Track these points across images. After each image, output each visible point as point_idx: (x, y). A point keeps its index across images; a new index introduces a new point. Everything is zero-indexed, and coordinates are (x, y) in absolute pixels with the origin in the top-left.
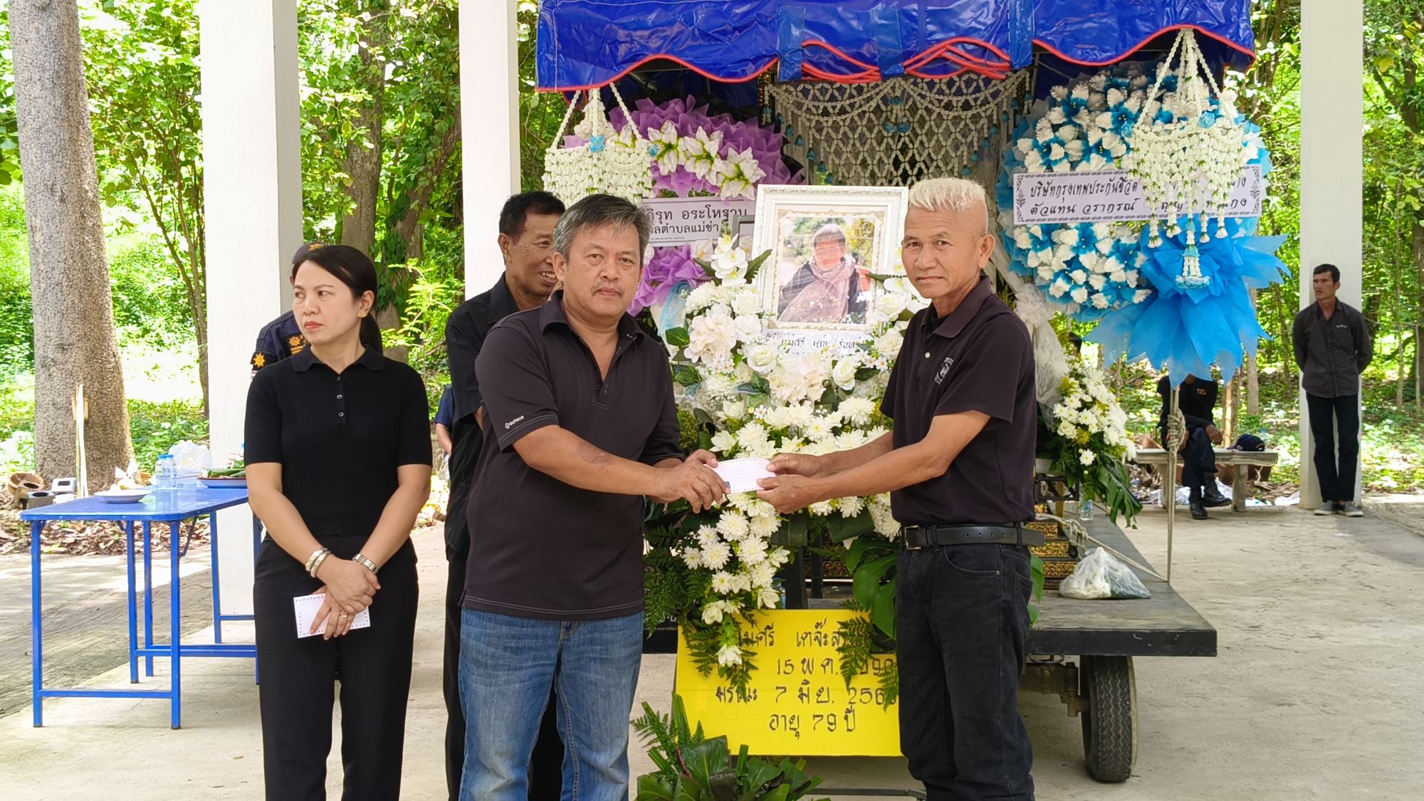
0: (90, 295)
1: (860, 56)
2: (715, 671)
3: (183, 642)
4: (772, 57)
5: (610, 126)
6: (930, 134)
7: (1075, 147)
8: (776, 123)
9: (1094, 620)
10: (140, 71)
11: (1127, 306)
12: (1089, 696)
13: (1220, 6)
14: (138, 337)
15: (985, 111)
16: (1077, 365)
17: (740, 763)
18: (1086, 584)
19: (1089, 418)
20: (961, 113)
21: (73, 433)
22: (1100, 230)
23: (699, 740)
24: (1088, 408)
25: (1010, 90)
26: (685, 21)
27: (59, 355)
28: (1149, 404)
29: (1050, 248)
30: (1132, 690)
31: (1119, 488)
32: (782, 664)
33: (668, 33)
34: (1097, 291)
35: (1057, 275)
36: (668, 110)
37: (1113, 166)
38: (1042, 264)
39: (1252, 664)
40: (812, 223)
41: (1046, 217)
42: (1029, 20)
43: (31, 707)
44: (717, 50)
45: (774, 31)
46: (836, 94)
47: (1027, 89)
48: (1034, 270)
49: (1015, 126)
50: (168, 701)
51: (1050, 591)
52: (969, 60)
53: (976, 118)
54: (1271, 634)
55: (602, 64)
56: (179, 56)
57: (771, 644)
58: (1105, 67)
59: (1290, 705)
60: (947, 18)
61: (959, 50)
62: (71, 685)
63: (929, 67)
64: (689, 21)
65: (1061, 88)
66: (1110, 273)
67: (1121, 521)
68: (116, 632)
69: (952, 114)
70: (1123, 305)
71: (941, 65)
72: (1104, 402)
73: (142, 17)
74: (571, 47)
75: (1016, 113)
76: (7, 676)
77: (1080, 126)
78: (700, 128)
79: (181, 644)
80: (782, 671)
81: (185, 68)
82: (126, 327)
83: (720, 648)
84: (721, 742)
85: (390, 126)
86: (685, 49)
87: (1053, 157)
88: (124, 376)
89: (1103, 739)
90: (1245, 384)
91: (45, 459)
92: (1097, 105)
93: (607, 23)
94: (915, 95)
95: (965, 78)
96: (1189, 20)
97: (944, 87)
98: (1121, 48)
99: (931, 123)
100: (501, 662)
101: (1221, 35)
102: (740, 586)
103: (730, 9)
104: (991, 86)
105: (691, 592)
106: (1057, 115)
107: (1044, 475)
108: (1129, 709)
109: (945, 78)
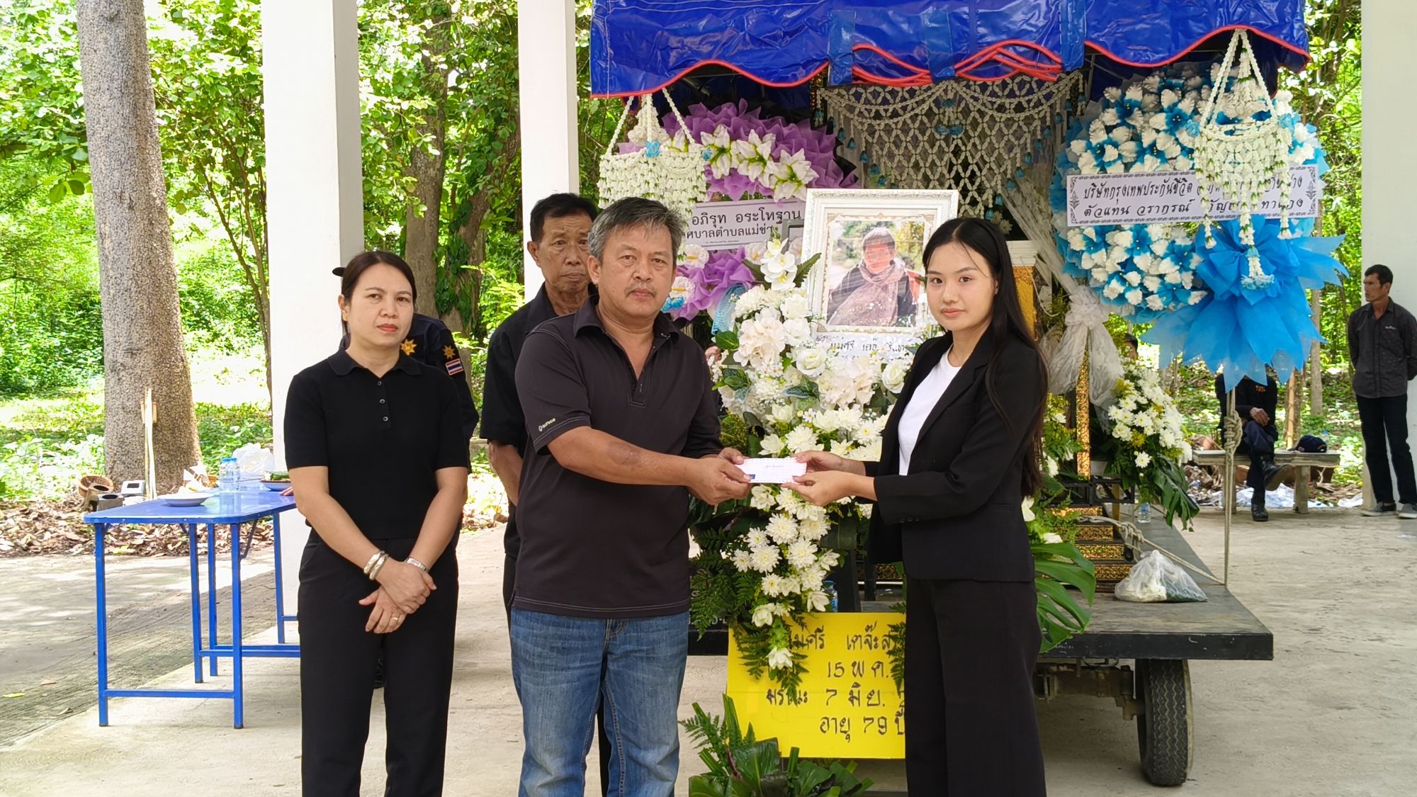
0: (158, 301)
1: (911, 60)
2: (766, 675)
3: (245, 642)
4: (823, 62)
5: (664, 131)
6: (983, 136)
7: (1129, 148)
8: (829, 126)
9: (1150, 624)
10: (208, 81)
11: (1183, 308)
12: (1143, 700)
13: (1273, 7)
14: (208, 341)
15: (1038, 113)
16: (1132, 368)
17: (792, 765)
18: (1142, 588)
19: (1144, 420)
20: (1013, 115)
21: (142, 436)
22: (1155, 231)
23: (750, 742)
24: (1144, 410)
25: (1064, 92)
26: (736, 27)
27: (129, 359)
28: (1211, 405)
29: (1104, 250)
30: (1188, 693)
31: (1175, 490)
32: (833, 667)
33: (719, 38)
34: (1152, 293)
35: (1111, 277)
36: (721, 114)
37: (1168, 167)
38: (1097, 266)
39: (1312, 667)
40: (861, 227)
41: (1100, 219)
42: (1081, 21)
43: (97, 707)
44: (768, 55)
45: (824, 35)
46: (889, 97)
47: (1081, 90)
48: (1088, 272)
49: (1068, 128)
50: (232, 700)
51: (1105, 594)
52: (1019, 62)
53: (1028, 121)
54: (1332, 637)
55: (654, 70)
56: (246, 65)
57: (822, 647)
58: (1159, 68)
59: (1349, 708)
60: (998, 20)
61: (1011, 52)
62: (137, 685)
63: (979, 69)
64: (740, 27)
65: (1115, 89)
66: (1165, 275)
67: (1177, 523)
68: (182, 633)
69: (1005, 116)
70: (1179, 307)
71: (992, 67)
72: (1160, 404)
73: (210, 27)
74: (624, 53)
75: (1069, 114)
76: (75, 676)
77: (1134, 127)
78: (752, 131)
79: (243, 644)
80: (832, 674)
81: (251, 77)
82: (197, 332)
83: (770, 651)
84: (772, 744)
85: (453, 133)
86: (736, 54)
87: (1106, 158)
88: (192, 380)
89: (1158, 742)
90: (1308, 385)
91: (115, 462)
92: (1151, 106)
93: (660, 29)
94: (968, 98)
95: (1017, 80)
96: (1243, 20)
97: (997, 90)
98: (1173, 49)
99: (983, 125)
100: (548, 662)
101: (1275, 36)
102: (790, 589)
103: (781, 13)
104: (1044, 87)
105: (741, 595)
106: (1110, 116)
107: (1100, 477)
108: (1185, 713)
109: (998, 81)
